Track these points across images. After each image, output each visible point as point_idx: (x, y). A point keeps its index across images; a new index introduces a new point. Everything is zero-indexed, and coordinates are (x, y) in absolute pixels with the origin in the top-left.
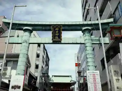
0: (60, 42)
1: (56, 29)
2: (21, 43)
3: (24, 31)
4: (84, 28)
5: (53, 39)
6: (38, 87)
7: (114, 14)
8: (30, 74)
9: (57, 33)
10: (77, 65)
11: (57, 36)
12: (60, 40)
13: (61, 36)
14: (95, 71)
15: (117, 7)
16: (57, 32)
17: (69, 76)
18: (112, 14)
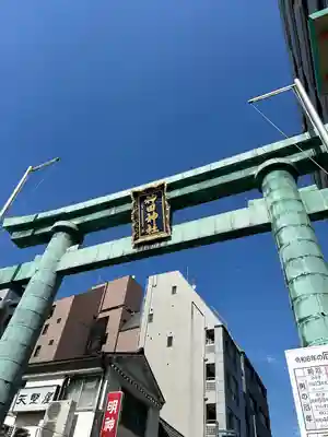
1: (148, 201)
9: (151, 213)
11: (151, 223)
12: (163, 235)
16: (151, 208)
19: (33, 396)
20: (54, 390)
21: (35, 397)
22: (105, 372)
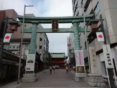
0: (57, 32)
1: (55, 22)
2: (31, 33)
3: (32, 24)
4: (73, 21)
5: (52, 29)
6: (42, 61)
7: (94, 10)
8: (36, 52)
10: (69, 45)
12: (57, 30)
13: (58, 27)
14: (80, 50)
15: (96, 6)
16: (55, 24)
17: (63, 53)
18: (93, 10)
19: (13, 47)
20: (19, 46)
21: (14, 47)
22: (30, 43)
